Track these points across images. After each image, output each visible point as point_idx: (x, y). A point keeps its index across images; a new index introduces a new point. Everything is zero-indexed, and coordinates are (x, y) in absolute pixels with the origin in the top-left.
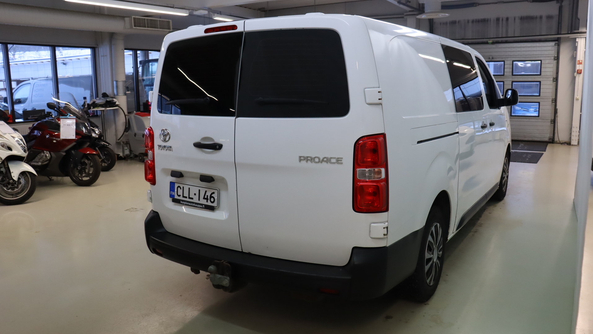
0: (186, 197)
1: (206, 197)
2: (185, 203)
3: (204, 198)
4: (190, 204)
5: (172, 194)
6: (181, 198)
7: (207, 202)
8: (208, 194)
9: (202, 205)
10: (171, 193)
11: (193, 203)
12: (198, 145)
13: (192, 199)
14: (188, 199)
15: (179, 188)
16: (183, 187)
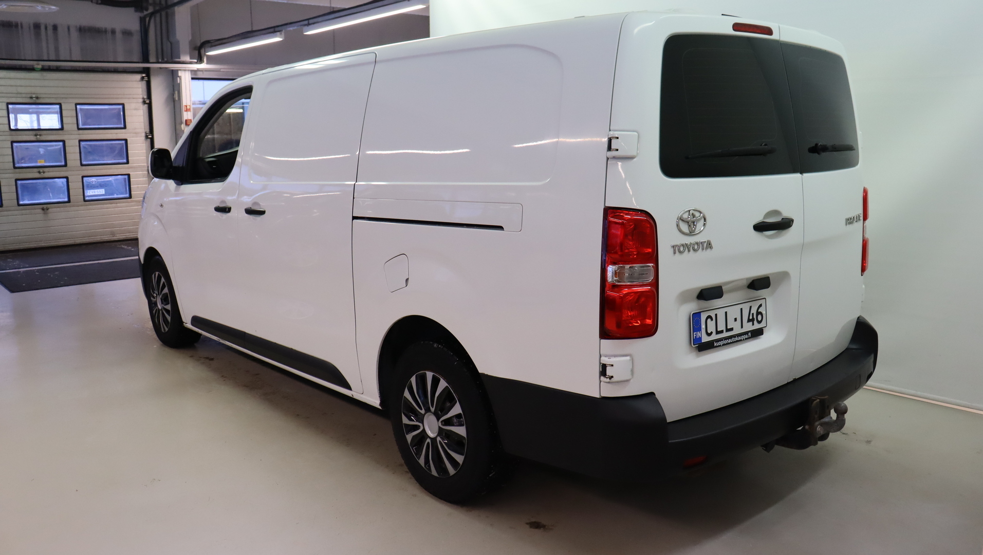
0: (722, 332)
1: (751, 318)
2: (721, 343)
3: (749, 320)
4: (730, 341)
5: (696, 337)
6: (714, 337)
7: (753, 324)
8: (754, 311)
9: (746, 333)
10: (695, 335)
11: (734, 336)
12: (760, 227)
13: (732, 329)
14: (725, 334)
15: (709, 320)
16: (716, 315)
